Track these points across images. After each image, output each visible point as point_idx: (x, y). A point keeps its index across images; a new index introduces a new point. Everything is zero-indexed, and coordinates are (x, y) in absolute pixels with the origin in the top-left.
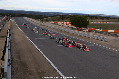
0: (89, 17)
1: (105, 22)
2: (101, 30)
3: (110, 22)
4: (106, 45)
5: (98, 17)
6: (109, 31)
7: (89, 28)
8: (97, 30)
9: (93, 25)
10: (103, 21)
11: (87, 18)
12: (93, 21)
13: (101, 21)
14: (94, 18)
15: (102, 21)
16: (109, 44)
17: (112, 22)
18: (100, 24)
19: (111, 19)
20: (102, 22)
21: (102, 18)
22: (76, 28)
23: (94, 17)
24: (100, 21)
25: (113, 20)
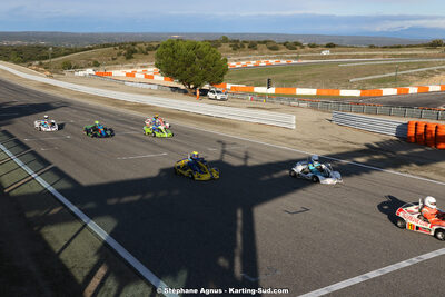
0: (226, 46)
1: (283, 62)
2: (272, 90)
3: (302, 58)
4: (293, 141)
5: (259, 42)
6: (300, 91)
7: (229, 86)
8: (258, 90)
9: (244, 75)
10: (278, 58)
11: (219, 50)
12: (243, 60)
13: (271, 58)
14: (243, 47)
15: (275, 58)
17: (307, 58)
18: (269, 69)
19: (303, 47)
20: (273, 61)
21: (271, 45)
22: (182, 87)
23: (247, 46)
24: (266, 58)
25: (312, 52)
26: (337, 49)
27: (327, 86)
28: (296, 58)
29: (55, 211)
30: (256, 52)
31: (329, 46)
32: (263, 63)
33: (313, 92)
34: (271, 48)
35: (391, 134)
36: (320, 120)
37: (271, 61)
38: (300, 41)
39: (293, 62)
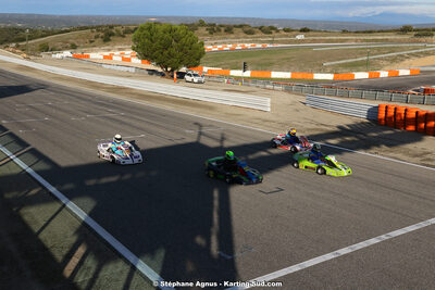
0: (203, 30)
1: (259, 46)
2: (248, 74)
3: (278, 42)
5: (235, 26)
6: (275, 75)
7: (205, 69)
8: (234, 73)
9: (221, 59)
10: (254, 41)
11: (196, 34)
12: (220, 44)
13: (246, 42)
14: (219, 30)
15: (250, 42)
16: (276, 119)
18: (245, 52)
19: (278, 31)
20: (248, 45)
21: (247, 29)
22: (160, 70)
23: (223, 29)
24: (242, 42)
25: (287, 36)
26: (311, 33)
27: (302, 69)
28: (271, 42)
29: (34, 192)
30: (232, 36)
31: (304, 30)
32: (239, 47)
33: (287, 75)
34: (246, 32)
35: (363, 117)
36: (293, 103)
37: (246, 45)
39: (268, 46)
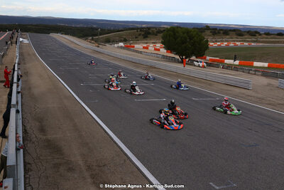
0: (208, 32)
1: (246, 44)
2: (237, 62)
3: (260, 42)
4: (250, 98)
5: (230, 30)
6: (256, 64)
7: (208, 58)
8: (227, 61)
9: (218, 52)
10: (242, 41)
11: (203, 34)
12: (219, 42)
13: (237, 41)
14: (219, 33)
15: (240, 41)
16: (256, 95)
17: (262, 42)
18: (235, 49)
19: (260, 35)
20: (238, 43)
21: (239, 33)
22: (177, 57)
23: (221, 32)
24: (234, 41)
25: (266, 38)
28: (254, 42)
30: (228, 37)
32: (232, 44)
33: (266, 65)
34: (238, 35)
36: (269, 85)
38: (258, 30)
39: (253, 44)
